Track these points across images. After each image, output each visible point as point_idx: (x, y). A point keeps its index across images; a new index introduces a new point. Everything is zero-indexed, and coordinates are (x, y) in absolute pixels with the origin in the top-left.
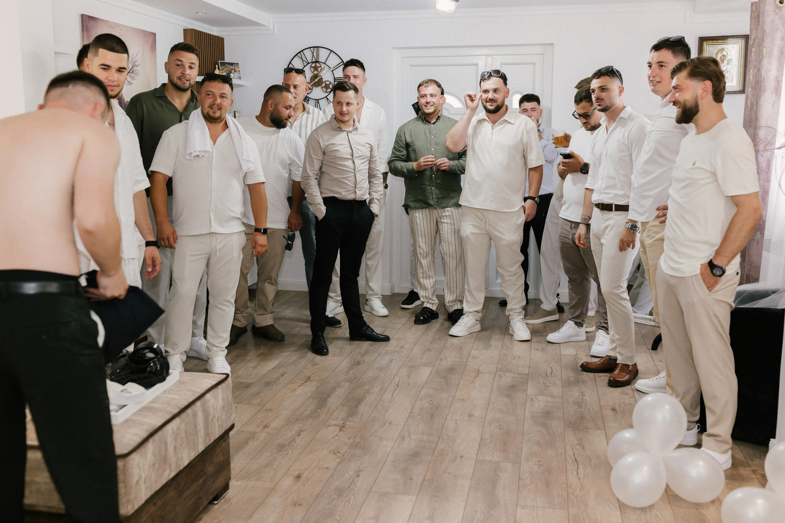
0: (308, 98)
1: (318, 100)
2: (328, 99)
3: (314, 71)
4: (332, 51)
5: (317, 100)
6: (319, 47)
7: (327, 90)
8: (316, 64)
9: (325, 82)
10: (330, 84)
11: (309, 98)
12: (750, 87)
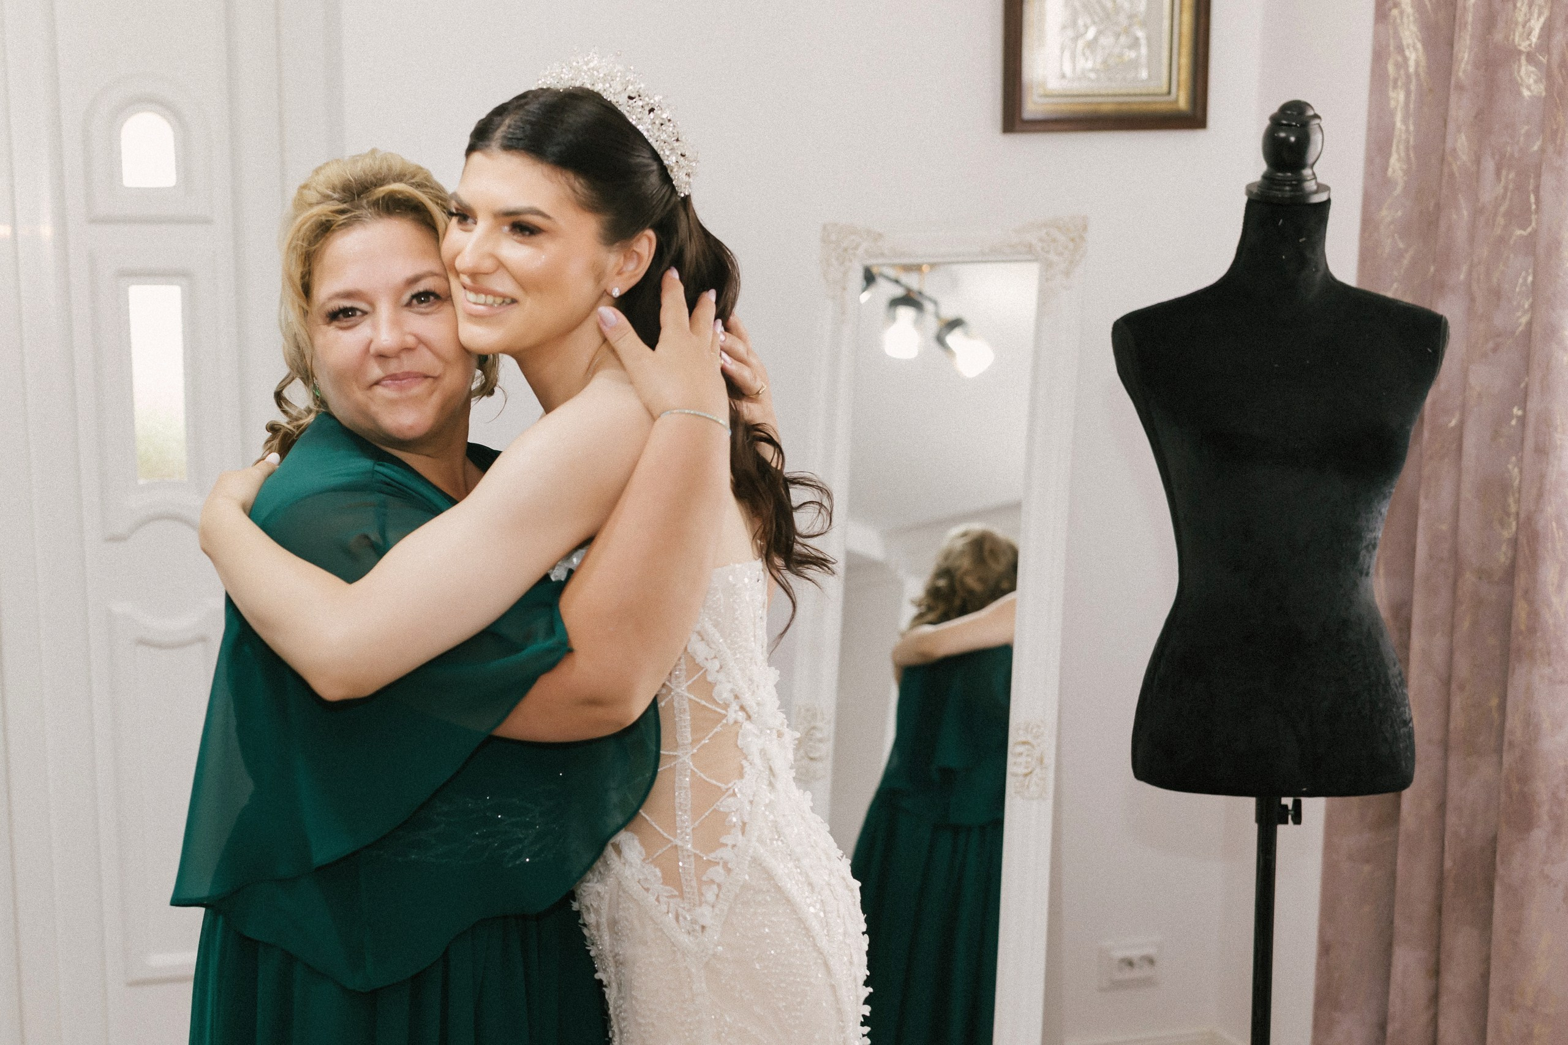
12: (1399, 83)
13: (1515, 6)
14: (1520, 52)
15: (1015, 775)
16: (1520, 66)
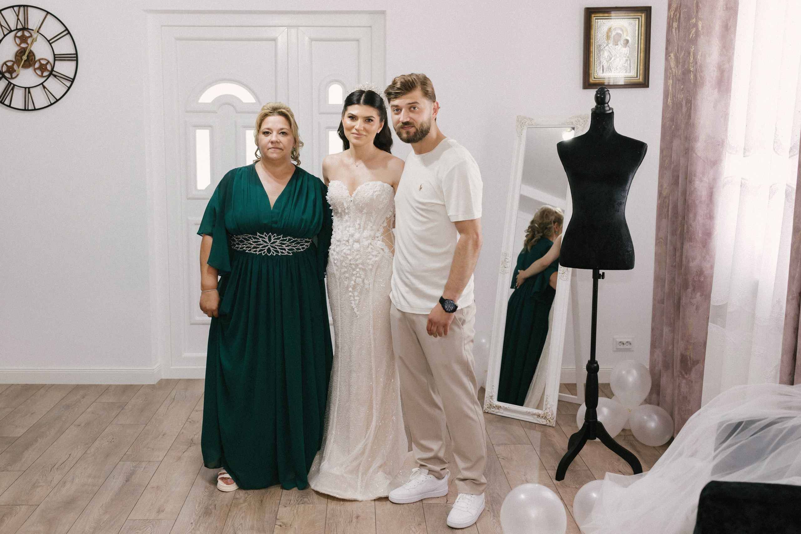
0: (12, 85)
1: (29, 88)
2: (44, 87)
3: (20, 44)
4: (48, 13)
5: (27, 89)
6: (28, 6)
7: (42, 74)
8: (23, 33)
9: (39, 60)
10: (47, 64)
11: (14, 85)
12: (671, 78)
13: (690, 58)
14: (691, 71)
15: (560, 273)
16: (691, 75)
